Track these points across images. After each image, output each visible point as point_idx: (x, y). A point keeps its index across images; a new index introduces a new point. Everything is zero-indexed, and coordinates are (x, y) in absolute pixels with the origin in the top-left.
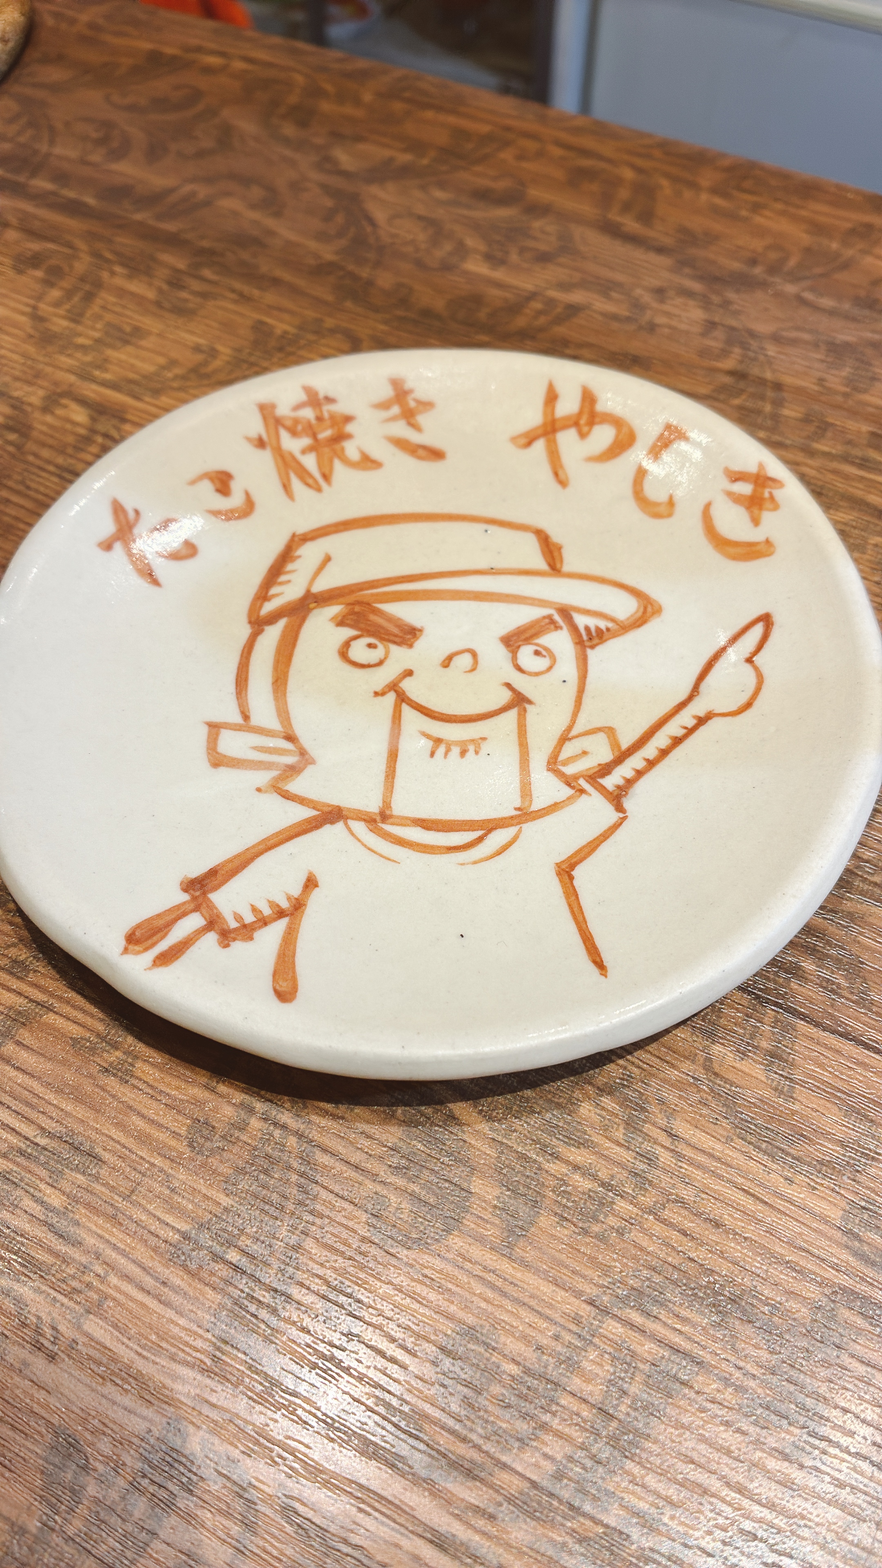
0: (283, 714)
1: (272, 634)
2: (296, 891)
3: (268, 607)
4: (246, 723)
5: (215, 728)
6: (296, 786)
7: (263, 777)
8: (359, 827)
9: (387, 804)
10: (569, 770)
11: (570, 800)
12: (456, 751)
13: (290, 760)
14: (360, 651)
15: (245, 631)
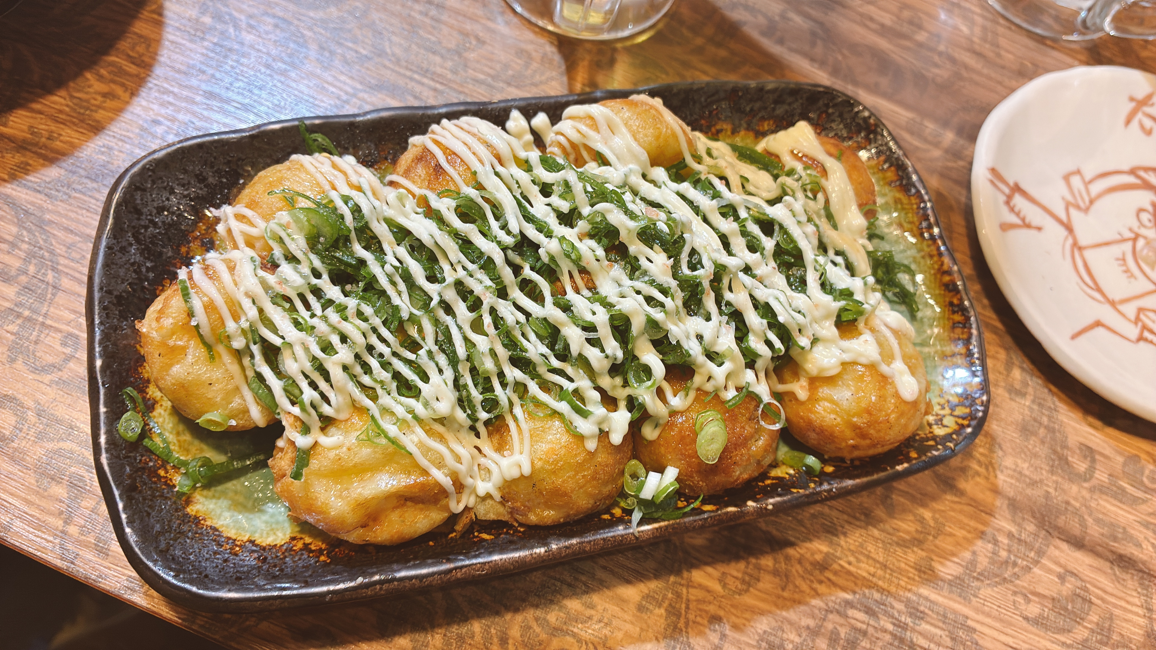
0: (1100, 196)
1: (1131, 179)
2: (1034, 223)
3: (1142, 173)
4: (1087, 184)
5: (1078, 172)
6: (1073, 212)
7: (1069, 198)
8: (1070, 241)
9: (1085, 248)
10: (1142, 316)
11: (1130, 320)
12: (1124, 268)
13: (1082, 205)
14: (1145, 217)
15: (1126, 167)
